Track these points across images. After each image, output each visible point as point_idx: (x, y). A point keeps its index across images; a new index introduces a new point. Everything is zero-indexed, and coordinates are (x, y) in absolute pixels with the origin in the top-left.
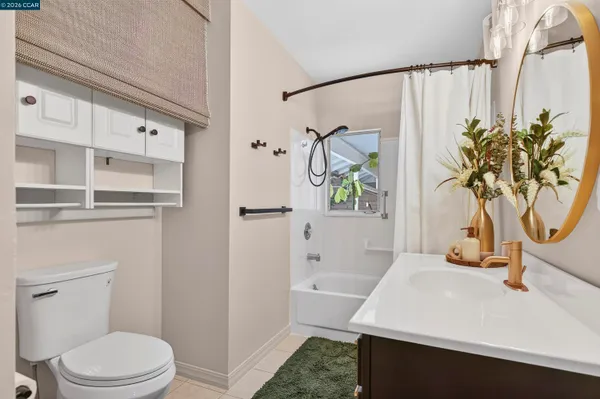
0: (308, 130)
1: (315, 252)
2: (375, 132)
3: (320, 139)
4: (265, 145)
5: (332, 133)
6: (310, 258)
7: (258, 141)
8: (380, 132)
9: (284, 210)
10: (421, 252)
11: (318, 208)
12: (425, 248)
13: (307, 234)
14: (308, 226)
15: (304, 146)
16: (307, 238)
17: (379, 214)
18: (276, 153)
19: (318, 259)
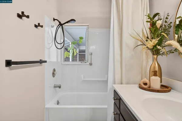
0: (54, 20)
1: (58, 84)
2: (86, 26)
3: (61, 24)
4: (28, 17)
5: (67, 22)
6: (55, 87)
7: (23, 13)
8: (88, 26)
9: (41, 62)
10: (122, 84)
11: (59, 61)
12: (124, 81)
13: (54, 74)
14: (54, 70)
15: (52, 27)
16: (54, 77)
17: (88, 63)
18: (36, 26)
19: (60, 87)
